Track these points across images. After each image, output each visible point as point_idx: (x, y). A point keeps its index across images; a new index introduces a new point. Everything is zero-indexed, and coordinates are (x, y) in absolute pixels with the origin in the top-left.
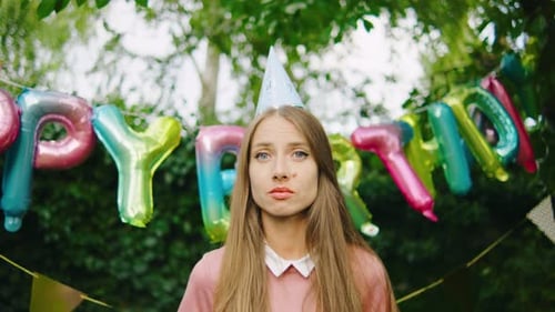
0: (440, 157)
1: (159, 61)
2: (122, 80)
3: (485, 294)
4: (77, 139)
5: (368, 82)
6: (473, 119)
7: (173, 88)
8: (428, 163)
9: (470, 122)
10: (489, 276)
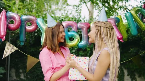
0: (129, 26)
1: (76, 6)
2: (68, 11)
4: (34, 26)
6: (139, 17)
8: (125, 28)
9: (138, 18)
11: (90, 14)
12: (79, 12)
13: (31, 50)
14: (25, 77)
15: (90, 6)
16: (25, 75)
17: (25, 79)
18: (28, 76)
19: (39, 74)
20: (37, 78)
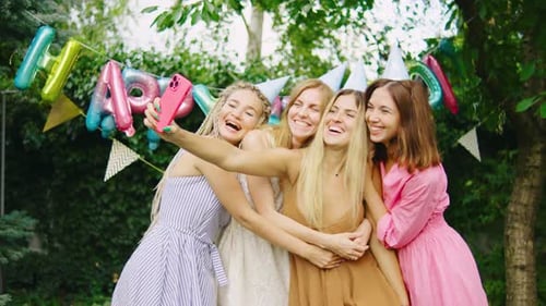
2: (185, 34)
3: (467, 200)
5: (388, 29)
7: (226, 39)
10: (472, 186)
11: (250, 43)
12: (224, 37)
13: (70, 160)
14: (44, 246)
15: (252, 17)
16: (46, 241)
17: (46, 253)
18: (57, 245)
19: (97, 234)
20: (88, 248)
